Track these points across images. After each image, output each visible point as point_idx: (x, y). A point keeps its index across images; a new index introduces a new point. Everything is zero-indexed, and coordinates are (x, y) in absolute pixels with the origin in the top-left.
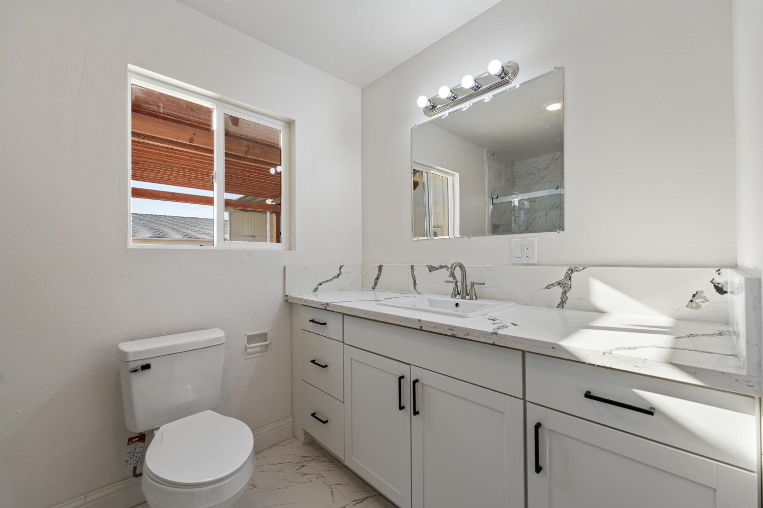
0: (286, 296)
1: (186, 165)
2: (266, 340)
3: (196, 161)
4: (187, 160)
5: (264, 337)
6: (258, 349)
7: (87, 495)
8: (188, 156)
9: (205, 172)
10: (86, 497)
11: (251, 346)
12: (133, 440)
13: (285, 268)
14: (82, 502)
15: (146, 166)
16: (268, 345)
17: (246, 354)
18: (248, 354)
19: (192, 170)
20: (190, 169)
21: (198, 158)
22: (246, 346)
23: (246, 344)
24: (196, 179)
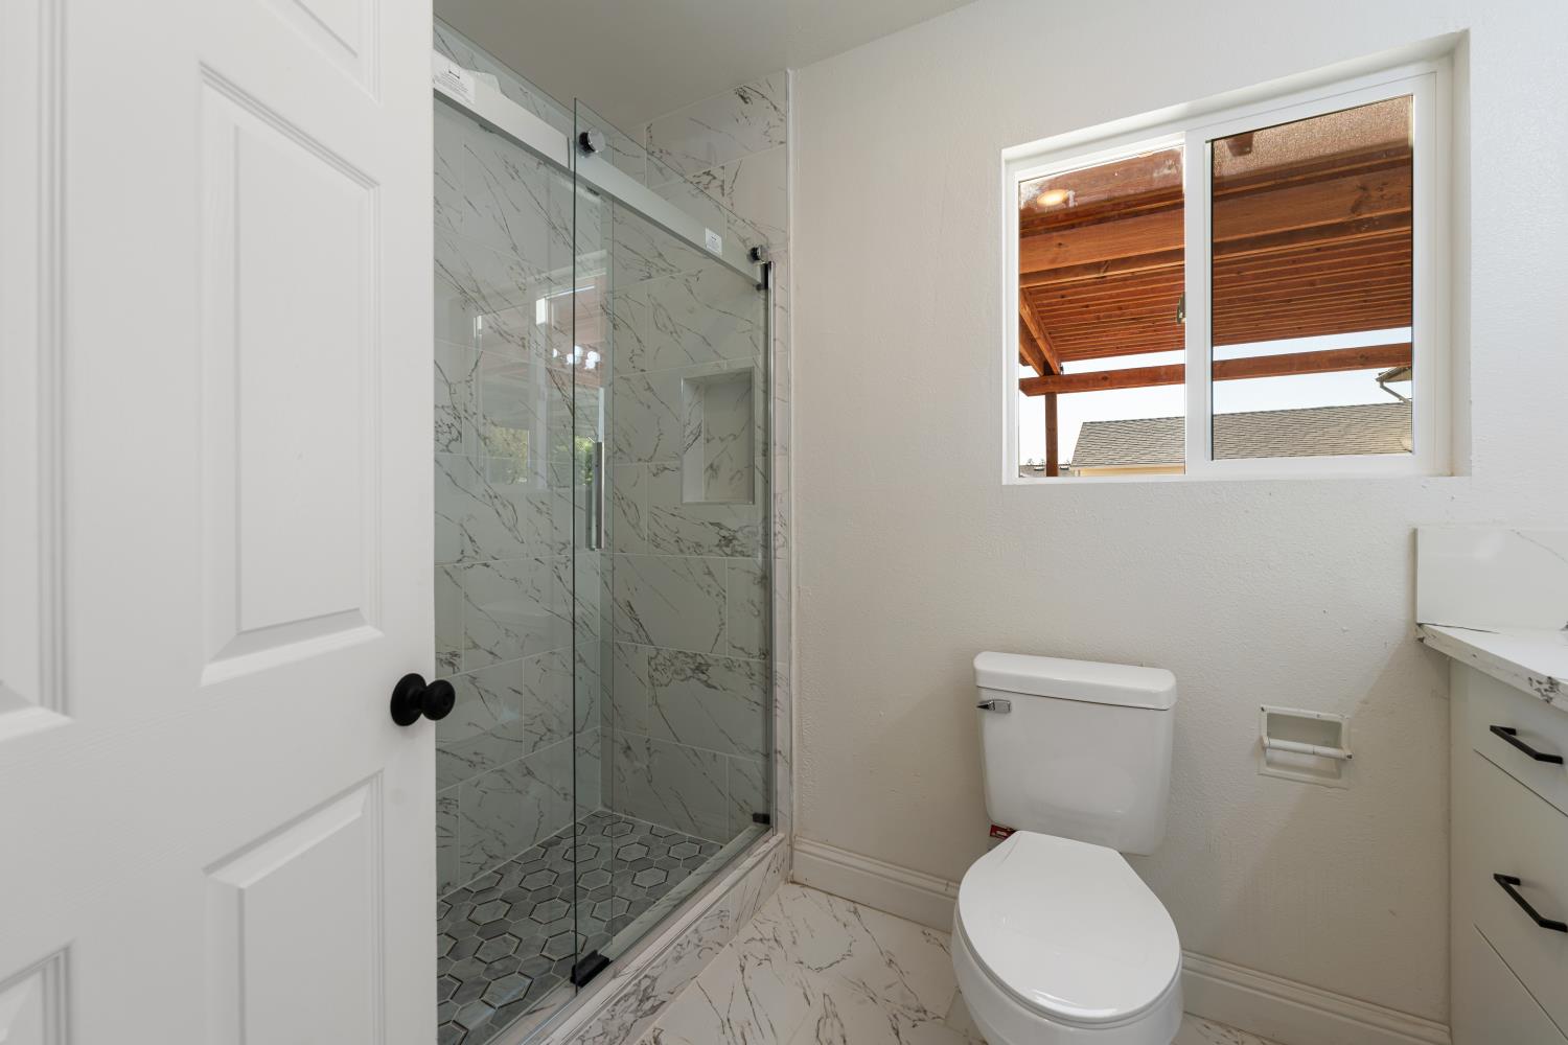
0: (1420, 625)
1: (1236, 293)
2: (1336, 745)
3: (1256, 277)
4: (1232, 280)
5: (1329, 732)
6: (1310, 761)
7: (950, 883)
8: (1231, 271)
9: (1287, 294)
10: (947, 885)
11: (1275, 742)
12: (999, 832)
13: (1415, 533)
14: (942, 888)
15: (1158, 321)
16: (1343, 760)
17: (1265, 763)
18: (1270, 763)
19: (1254, 299)
20: (1248, 299)
21: (1256, 268)
22: (1261, 739)
23: (1264, 734)
24: (1272, 318)
